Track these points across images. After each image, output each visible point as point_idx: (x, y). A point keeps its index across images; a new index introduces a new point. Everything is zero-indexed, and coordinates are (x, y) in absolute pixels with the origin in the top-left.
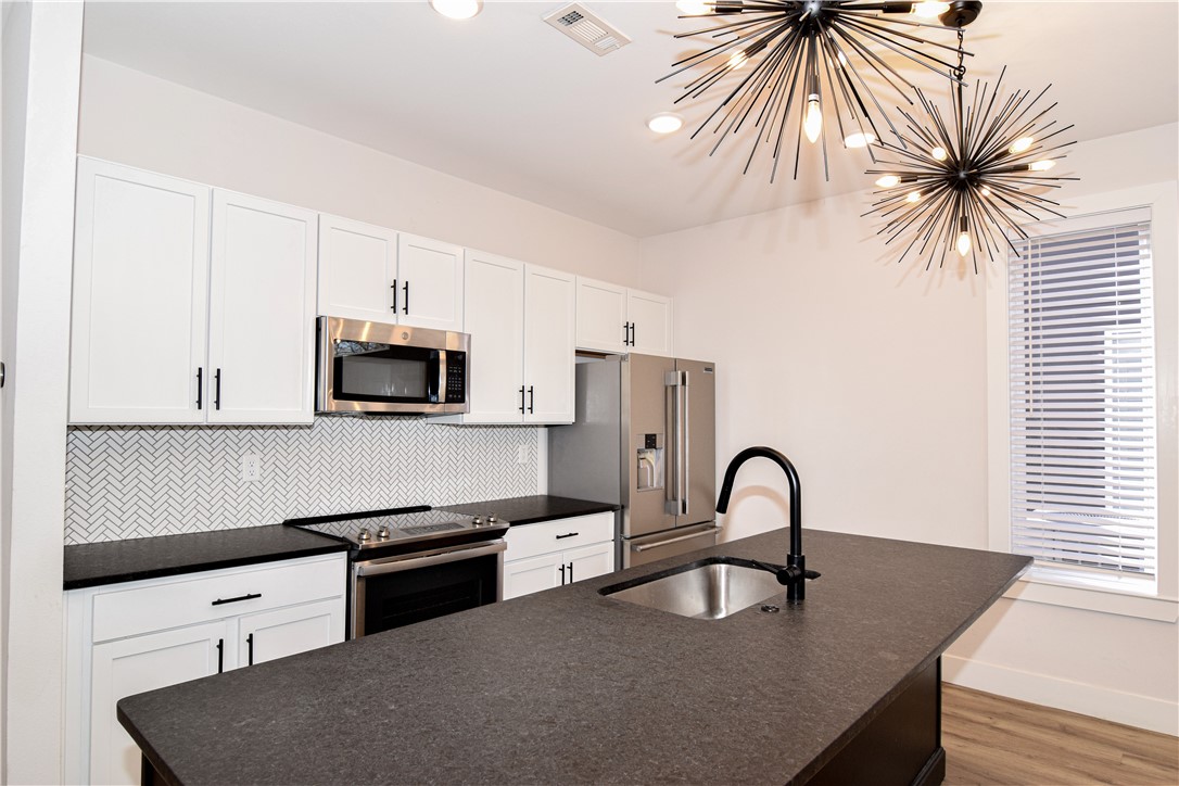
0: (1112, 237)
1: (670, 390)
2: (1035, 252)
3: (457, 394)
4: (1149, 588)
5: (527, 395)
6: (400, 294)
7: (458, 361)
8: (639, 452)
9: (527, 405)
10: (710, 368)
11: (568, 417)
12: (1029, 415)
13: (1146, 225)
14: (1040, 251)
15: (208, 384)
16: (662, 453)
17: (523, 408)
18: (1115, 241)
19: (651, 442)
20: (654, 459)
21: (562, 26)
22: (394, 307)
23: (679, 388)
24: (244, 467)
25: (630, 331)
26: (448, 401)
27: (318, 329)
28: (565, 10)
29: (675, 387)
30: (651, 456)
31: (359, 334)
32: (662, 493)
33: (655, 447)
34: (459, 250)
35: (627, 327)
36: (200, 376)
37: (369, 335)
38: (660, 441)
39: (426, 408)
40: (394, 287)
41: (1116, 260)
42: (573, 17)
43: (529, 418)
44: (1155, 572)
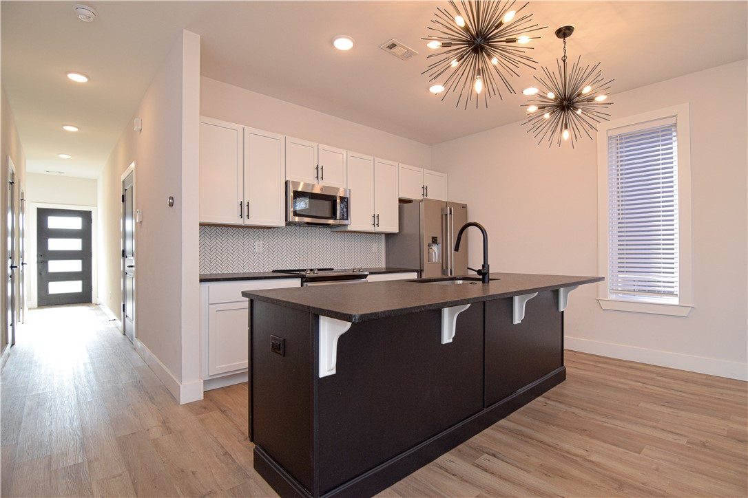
0: (658, 132)
1: (444, 216)
2: (621, 141)
3: (346, 216)
4: (675, 301)
5: (376, 219)
6: (319, 172)
7: (345, 200)
8: (429, 245)
9: (376, 223)
10: (464, 207)
11: (395, 229)
12: (619, 221)
13: (675, 125)
14: (624, 141)
15: (244, 208)
16: (440, 246)
17: (374, 224)
18: (660, 134)
19: (435, 240)
20: (436, 249)
21: (388, 50)
22: (317, 177)
23: (448, 215)
24: (256, 247)
25: (425, 190)
26: (340, 219)
27: (286, 186)
28: (390, 43)
29: (447, 215)
30: (435, 248)
31: (298, 188)
32: (440, 265)
33: (436, 243)
34: (344, 152)
35: (423, 188)
36: (241, 205)
37: (303, 188)
38: (439, 240)
39: (331, 222)
40: (317, 168)
41: (660, 143)
42: (393, 46)
43: (377, 229)
44: (678, 293)
